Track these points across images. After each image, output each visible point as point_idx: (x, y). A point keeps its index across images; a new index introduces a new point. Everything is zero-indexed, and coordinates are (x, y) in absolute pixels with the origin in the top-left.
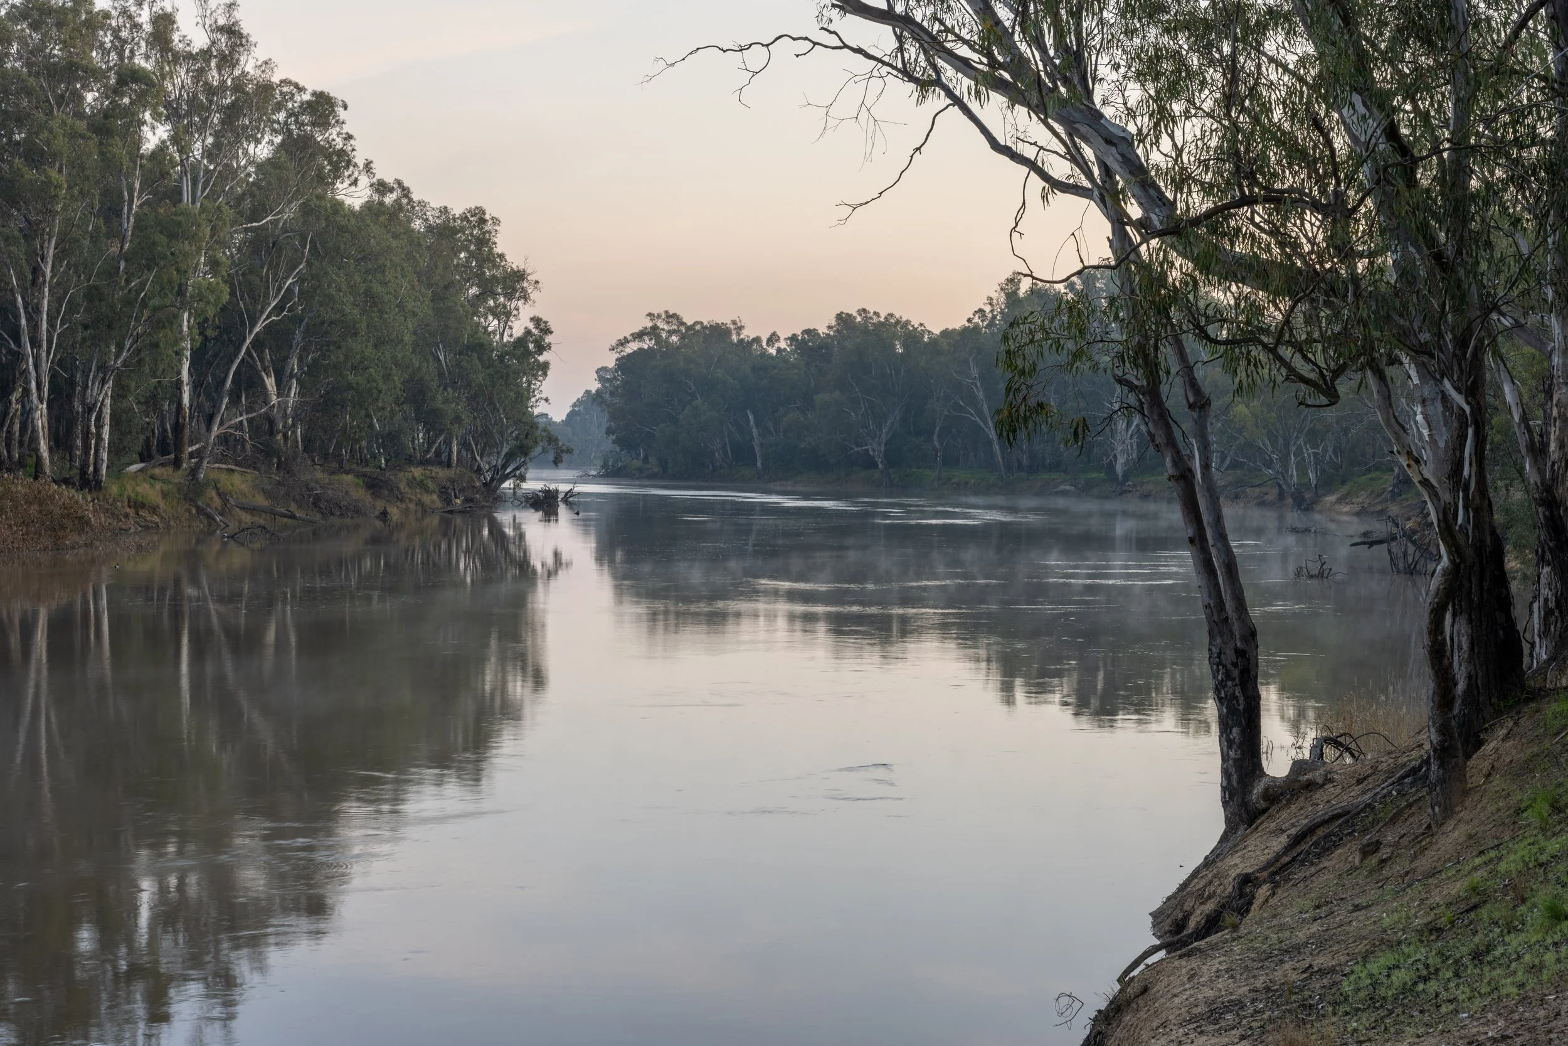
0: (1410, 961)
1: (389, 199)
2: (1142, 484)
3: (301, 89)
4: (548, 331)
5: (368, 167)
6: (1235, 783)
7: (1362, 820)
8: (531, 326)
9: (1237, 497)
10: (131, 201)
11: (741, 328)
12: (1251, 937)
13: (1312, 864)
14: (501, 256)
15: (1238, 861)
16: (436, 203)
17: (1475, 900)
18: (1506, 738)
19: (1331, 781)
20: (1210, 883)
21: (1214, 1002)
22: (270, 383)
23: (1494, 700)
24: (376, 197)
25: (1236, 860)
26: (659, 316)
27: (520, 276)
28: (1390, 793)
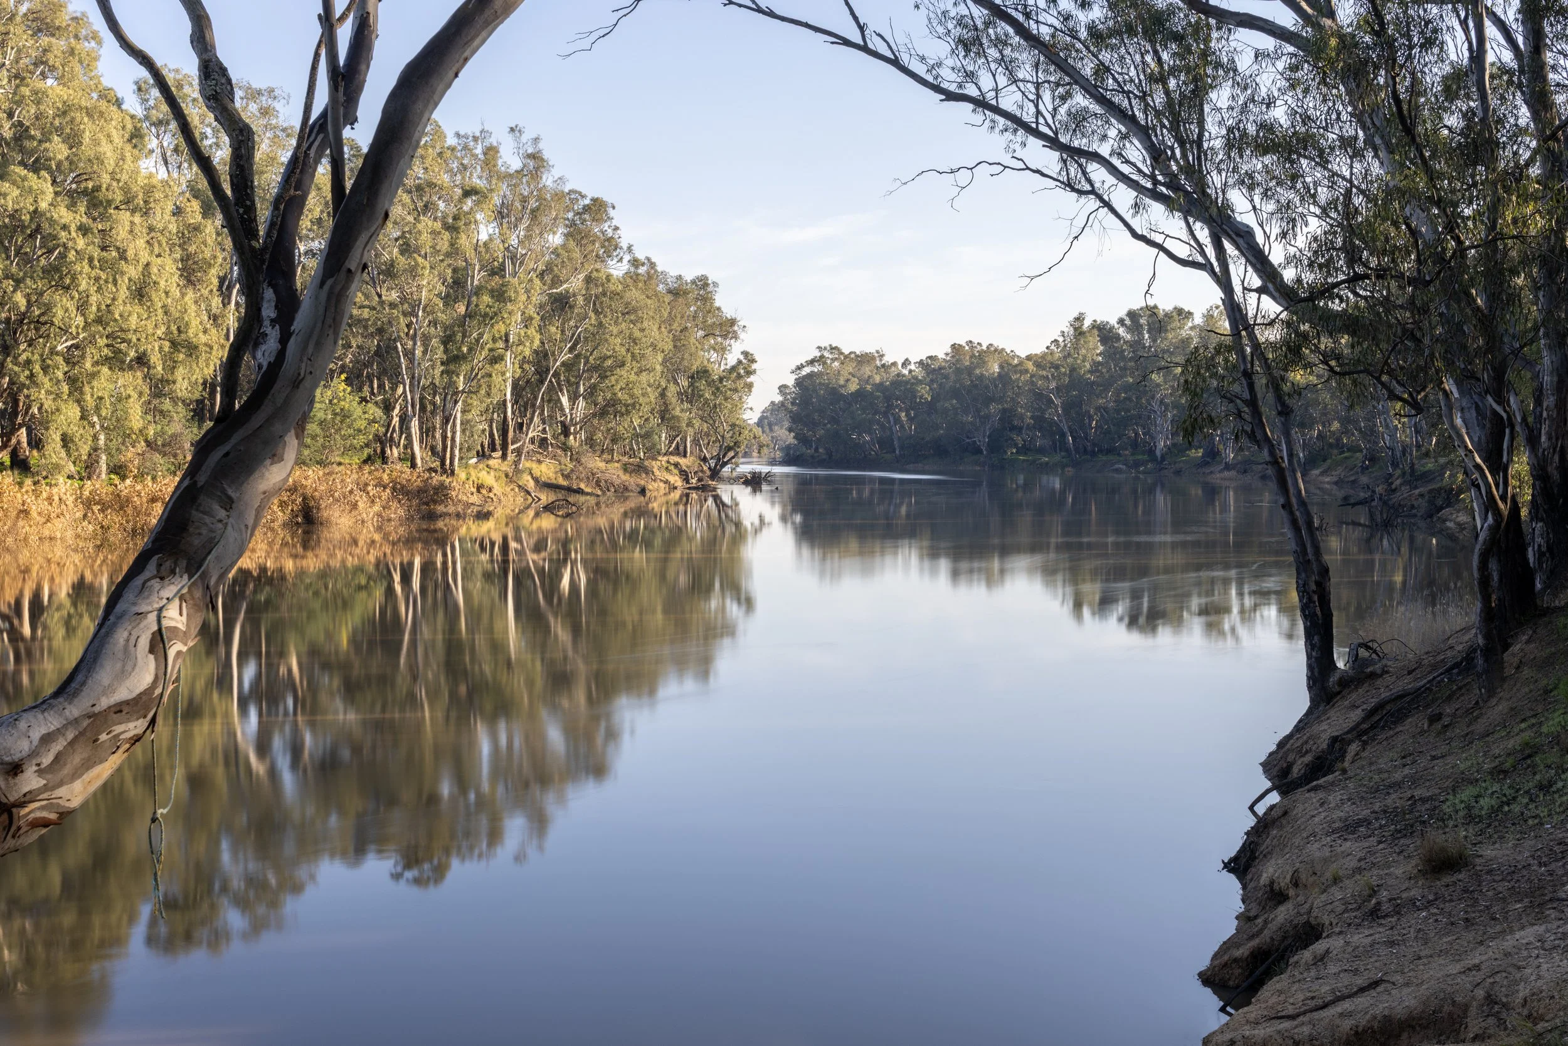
0: (1490, 791)
1: (642, 270)
2: (1175, 463)
3: (583, 197)
4: (753, 361)
5: (630, 249)
6: (1316, 674)
7: (1424, 698)
8: (742, 357)
9: (1245, 472)
10: (473, 277)
11: (882, 356)
12: (1358, 777)
13: (1390, 729)
14: (719, 309)
15: (1326, 727)
16: (674, 273)
17: (1527, 752)
18: (1528, 642)
19: (1387, 672)
20: (1306, 742)
21: (1346, 820)
22: (565, 400)
23: (1517, 616)
24: (632, 269)
25: (1324, 726)
26: (825, 348)
27: (733, 322)
28: (1442, 680)
